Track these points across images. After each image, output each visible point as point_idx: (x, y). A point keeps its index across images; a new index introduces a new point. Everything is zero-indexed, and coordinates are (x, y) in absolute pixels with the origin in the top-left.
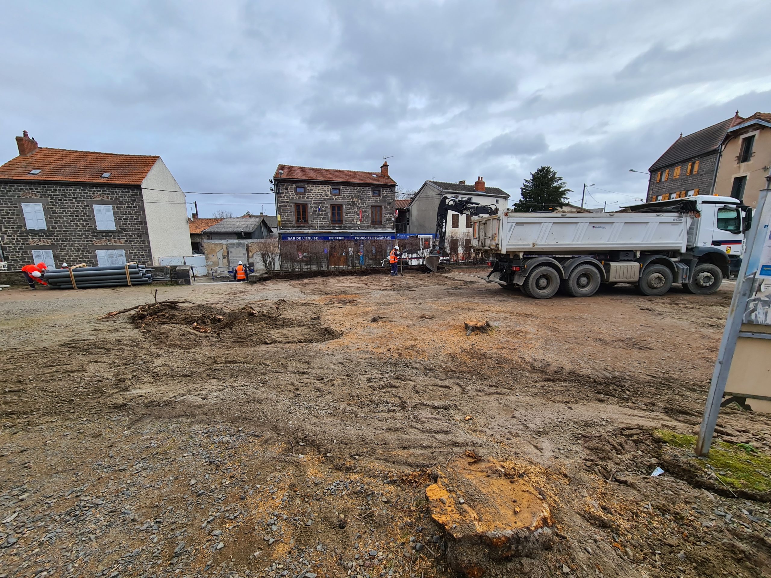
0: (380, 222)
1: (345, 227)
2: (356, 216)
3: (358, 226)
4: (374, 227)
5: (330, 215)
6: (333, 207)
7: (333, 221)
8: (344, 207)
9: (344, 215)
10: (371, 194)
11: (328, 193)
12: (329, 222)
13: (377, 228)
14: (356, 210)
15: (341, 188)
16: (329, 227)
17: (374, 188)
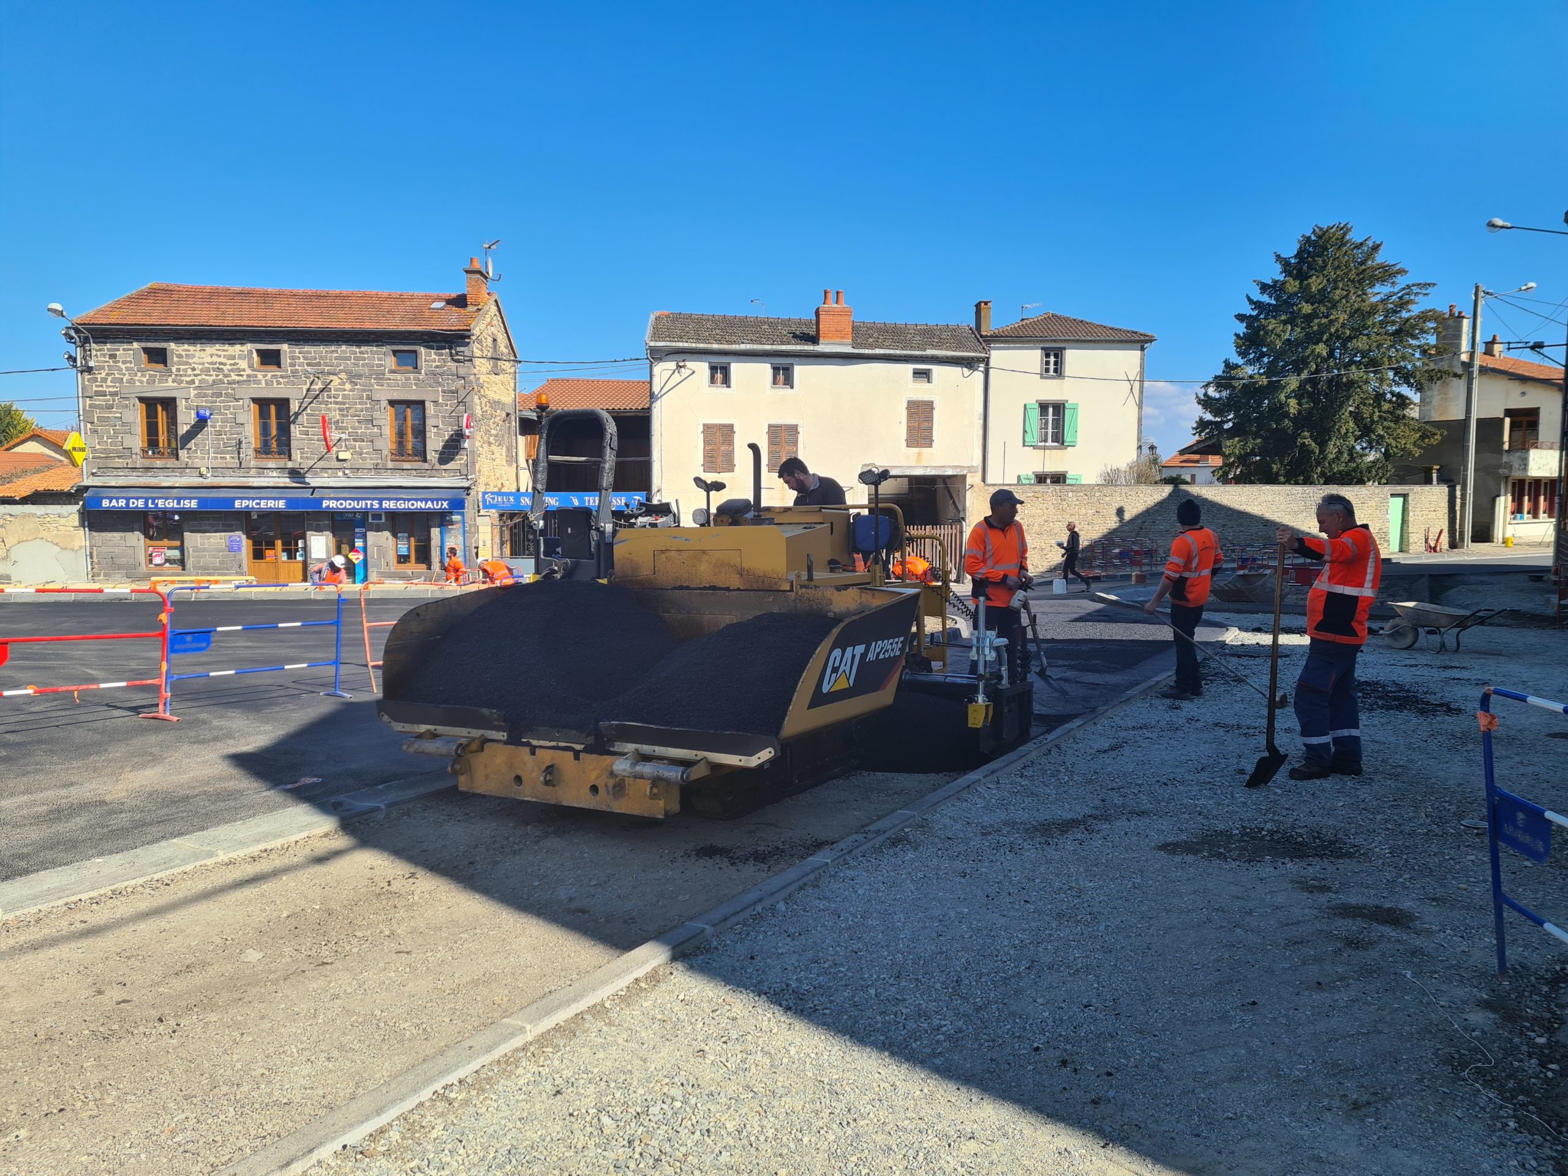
0: (422, 454)
3: (343, 467)
4: (400, 470)
5: (252, 431)
6: (265, 406)
7: (263, 452)
8: (296, 406)
9: (298, 430)
10: (388, 362)
11: (243, 364)
12: (250, 454)
13: (406, 472)
15: (285, 347)
16: (244, 468)
17: (398, 345)
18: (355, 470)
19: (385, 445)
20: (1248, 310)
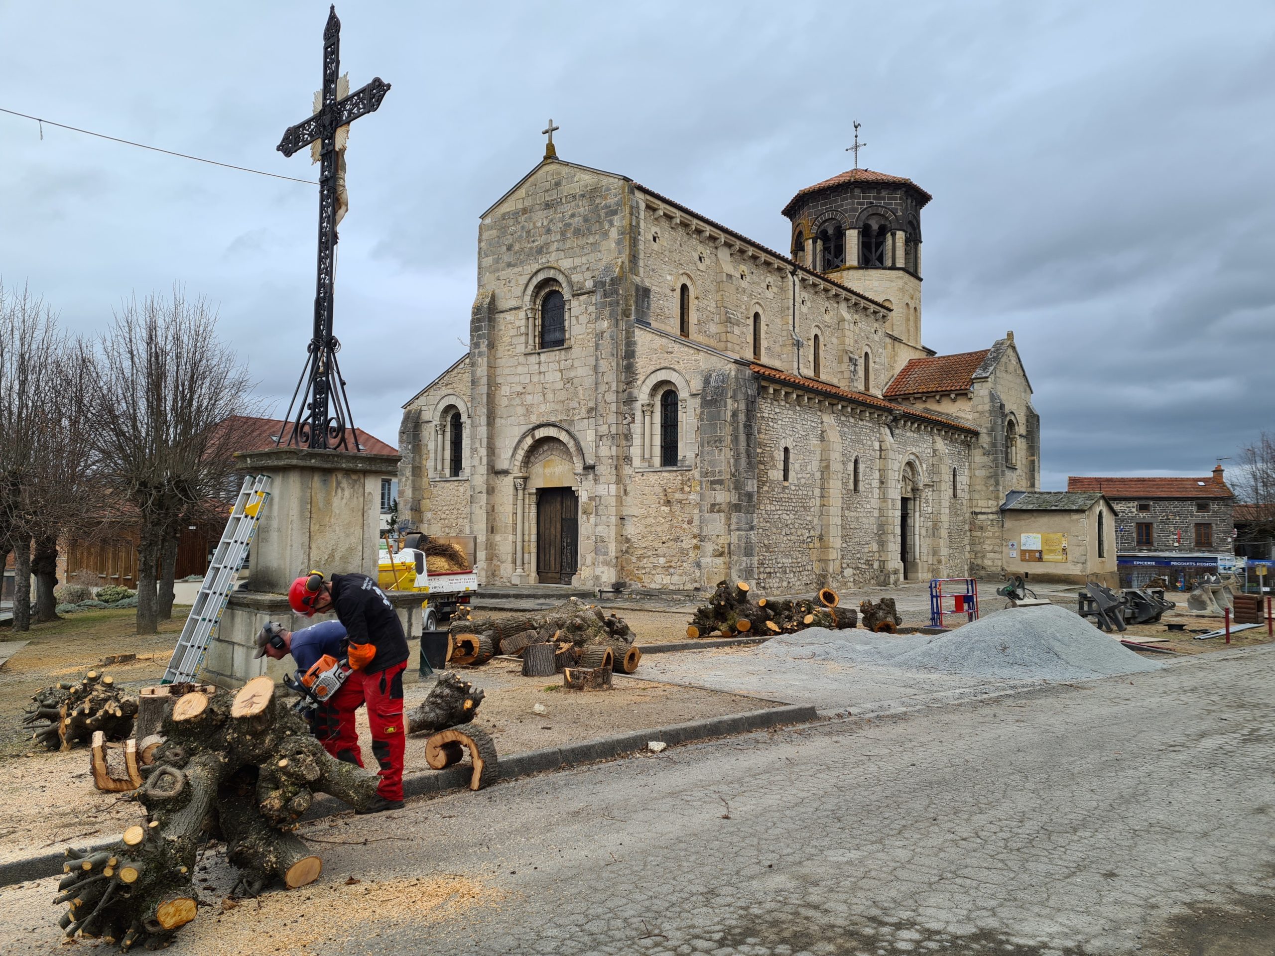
0: (1209, 544)
1: (1155, 550)
2: (1172, 537)
3: (1175, 549)
4: (1199, 551)
5: (1135, 535)
6: (1139, 525)
7: (1139, 543)
8: (1155, 526)
9: (1155, 535)
10: (1194, 509)
11: (1134, 510)
12: (1134, 544)
13: (1204, 551)
14: (1172, 529)
15: (1151, 503)
16: (1133, 549)
17: (1200, 502)
18: (1180, 550)
19: (1193, 540)
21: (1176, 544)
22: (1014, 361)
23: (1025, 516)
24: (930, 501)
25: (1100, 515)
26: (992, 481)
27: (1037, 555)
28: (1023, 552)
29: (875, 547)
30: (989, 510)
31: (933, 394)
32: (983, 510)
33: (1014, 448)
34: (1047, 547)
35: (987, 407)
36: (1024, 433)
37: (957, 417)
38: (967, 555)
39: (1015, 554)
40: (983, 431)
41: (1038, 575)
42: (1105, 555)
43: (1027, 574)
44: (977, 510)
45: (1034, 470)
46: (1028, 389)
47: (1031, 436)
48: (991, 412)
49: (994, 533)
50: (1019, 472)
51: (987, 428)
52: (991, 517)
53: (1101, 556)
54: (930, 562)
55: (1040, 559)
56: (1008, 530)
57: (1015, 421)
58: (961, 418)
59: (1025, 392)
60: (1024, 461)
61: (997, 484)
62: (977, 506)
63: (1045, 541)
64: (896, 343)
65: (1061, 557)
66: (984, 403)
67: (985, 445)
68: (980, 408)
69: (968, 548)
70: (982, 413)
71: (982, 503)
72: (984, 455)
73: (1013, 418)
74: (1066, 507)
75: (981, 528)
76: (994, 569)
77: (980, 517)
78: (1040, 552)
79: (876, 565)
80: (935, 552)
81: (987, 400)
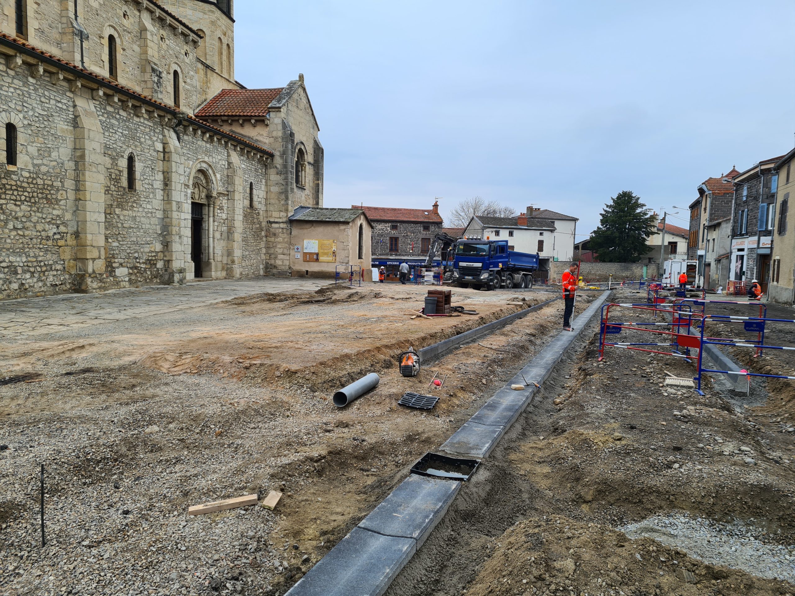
1: (400, 255)
2: (409, 246)
3: (410, 254)
4: (423, 255)
5: (388, 245)
6: (391, 239)
7: (391, 250)
8: (400, 239)
9: (400, 245)
10: (422, 229)
11: (389, 229)
12: (388, 251)
14: (409, 242)
15: (399, 225)
16: (387, 254)
17: (425, 225)
18: (413, 255)
19: (420, 249)
20: (603, 213)
21: (411, 251)
22: (304, 100)
23: (308, 226)
24: (225, 208)
25: (361, 227)
26: (283, 197)
27: (315, 257)
28: (305, 254)
29: (158, 247)
30: (280, 220)
31: (237, 118)
32: (276, 220)
33: (304, 172)
34: (322, 251)
35: (280, 134)
36: (312, 162)
37: (257, 141)
38: (263, 257)
39: (299, 256)
40: (277, 154)
41: (315, 272)
42: (363, 257)
43: (307, 271)
44: (272, 220)
45: (318, 192)
46: (315, 126)
47: (318, 165)
48: (283, 139)
49: (284, 239)
50: (307, 192)
51: (280, 151)
52: (282, 225)
53: (360, 257)
54: (225, 262)
55: (317, 260)
56: (294, 237)
57: (304, 151)
58: (260, 141)
59: (313, 128)
60: (311, 184)
61: (287, 199)
62: (271, 217)
63: (321, 246)
64: (209, 72)
65: (331, 258)
66: (277, 130)
67: (278, 166)
68: (275, 134)
69: (264, 251)
70: (276, 138)
71: (275, 214)
72: (277, 174)
73: (303, 147)
74: (337, 220)
75: (275, 235)
76: (283, 267)
77: (274, 225)
78: (317, 254)
79: (160, 265)
80: (229, 253)
81: (280, 127)
